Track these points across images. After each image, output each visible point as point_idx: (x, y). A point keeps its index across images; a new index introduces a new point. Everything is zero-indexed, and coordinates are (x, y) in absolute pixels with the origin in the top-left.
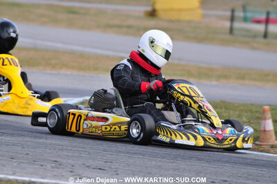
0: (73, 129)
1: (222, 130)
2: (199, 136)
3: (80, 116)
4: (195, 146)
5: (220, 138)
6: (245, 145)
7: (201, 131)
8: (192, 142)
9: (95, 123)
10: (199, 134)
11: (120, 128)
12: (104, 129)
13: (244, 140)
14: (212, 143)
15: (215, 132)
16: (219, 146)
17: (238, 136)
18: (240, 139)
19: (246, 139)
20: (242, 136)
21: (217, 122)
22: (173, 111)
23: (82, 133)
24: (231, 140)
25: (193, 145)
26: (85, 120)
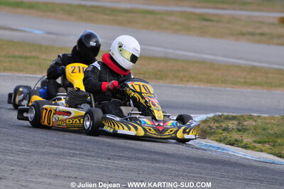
0: (46, 123)
1: (164, 122)
2: (139, 127)
3: (51, 111)
4: (135, 136)
5: (161, 129)
6: (186, 136)
7: (143, 123)
8: (133, 132)
9: (61, 117)
10: (140, 125)
11: (80, 121)
12: (67, 122)
13: (184, 132)
14: (153, 133)
15: (157, 124)
16: (159, 136)
17: (179, 128)
18: (181, 130)
19: (187, 130)
20: (183, 128)
21: (159, 115)
22: (130, 106)
23: (52, 126)
24: (171, 131)
25: (134, 134)
26: (54, 114)
